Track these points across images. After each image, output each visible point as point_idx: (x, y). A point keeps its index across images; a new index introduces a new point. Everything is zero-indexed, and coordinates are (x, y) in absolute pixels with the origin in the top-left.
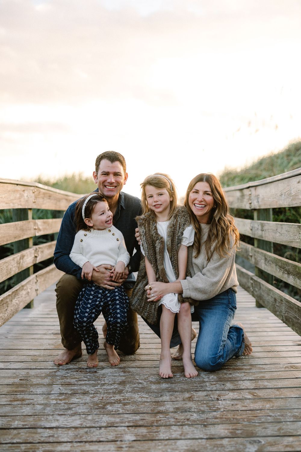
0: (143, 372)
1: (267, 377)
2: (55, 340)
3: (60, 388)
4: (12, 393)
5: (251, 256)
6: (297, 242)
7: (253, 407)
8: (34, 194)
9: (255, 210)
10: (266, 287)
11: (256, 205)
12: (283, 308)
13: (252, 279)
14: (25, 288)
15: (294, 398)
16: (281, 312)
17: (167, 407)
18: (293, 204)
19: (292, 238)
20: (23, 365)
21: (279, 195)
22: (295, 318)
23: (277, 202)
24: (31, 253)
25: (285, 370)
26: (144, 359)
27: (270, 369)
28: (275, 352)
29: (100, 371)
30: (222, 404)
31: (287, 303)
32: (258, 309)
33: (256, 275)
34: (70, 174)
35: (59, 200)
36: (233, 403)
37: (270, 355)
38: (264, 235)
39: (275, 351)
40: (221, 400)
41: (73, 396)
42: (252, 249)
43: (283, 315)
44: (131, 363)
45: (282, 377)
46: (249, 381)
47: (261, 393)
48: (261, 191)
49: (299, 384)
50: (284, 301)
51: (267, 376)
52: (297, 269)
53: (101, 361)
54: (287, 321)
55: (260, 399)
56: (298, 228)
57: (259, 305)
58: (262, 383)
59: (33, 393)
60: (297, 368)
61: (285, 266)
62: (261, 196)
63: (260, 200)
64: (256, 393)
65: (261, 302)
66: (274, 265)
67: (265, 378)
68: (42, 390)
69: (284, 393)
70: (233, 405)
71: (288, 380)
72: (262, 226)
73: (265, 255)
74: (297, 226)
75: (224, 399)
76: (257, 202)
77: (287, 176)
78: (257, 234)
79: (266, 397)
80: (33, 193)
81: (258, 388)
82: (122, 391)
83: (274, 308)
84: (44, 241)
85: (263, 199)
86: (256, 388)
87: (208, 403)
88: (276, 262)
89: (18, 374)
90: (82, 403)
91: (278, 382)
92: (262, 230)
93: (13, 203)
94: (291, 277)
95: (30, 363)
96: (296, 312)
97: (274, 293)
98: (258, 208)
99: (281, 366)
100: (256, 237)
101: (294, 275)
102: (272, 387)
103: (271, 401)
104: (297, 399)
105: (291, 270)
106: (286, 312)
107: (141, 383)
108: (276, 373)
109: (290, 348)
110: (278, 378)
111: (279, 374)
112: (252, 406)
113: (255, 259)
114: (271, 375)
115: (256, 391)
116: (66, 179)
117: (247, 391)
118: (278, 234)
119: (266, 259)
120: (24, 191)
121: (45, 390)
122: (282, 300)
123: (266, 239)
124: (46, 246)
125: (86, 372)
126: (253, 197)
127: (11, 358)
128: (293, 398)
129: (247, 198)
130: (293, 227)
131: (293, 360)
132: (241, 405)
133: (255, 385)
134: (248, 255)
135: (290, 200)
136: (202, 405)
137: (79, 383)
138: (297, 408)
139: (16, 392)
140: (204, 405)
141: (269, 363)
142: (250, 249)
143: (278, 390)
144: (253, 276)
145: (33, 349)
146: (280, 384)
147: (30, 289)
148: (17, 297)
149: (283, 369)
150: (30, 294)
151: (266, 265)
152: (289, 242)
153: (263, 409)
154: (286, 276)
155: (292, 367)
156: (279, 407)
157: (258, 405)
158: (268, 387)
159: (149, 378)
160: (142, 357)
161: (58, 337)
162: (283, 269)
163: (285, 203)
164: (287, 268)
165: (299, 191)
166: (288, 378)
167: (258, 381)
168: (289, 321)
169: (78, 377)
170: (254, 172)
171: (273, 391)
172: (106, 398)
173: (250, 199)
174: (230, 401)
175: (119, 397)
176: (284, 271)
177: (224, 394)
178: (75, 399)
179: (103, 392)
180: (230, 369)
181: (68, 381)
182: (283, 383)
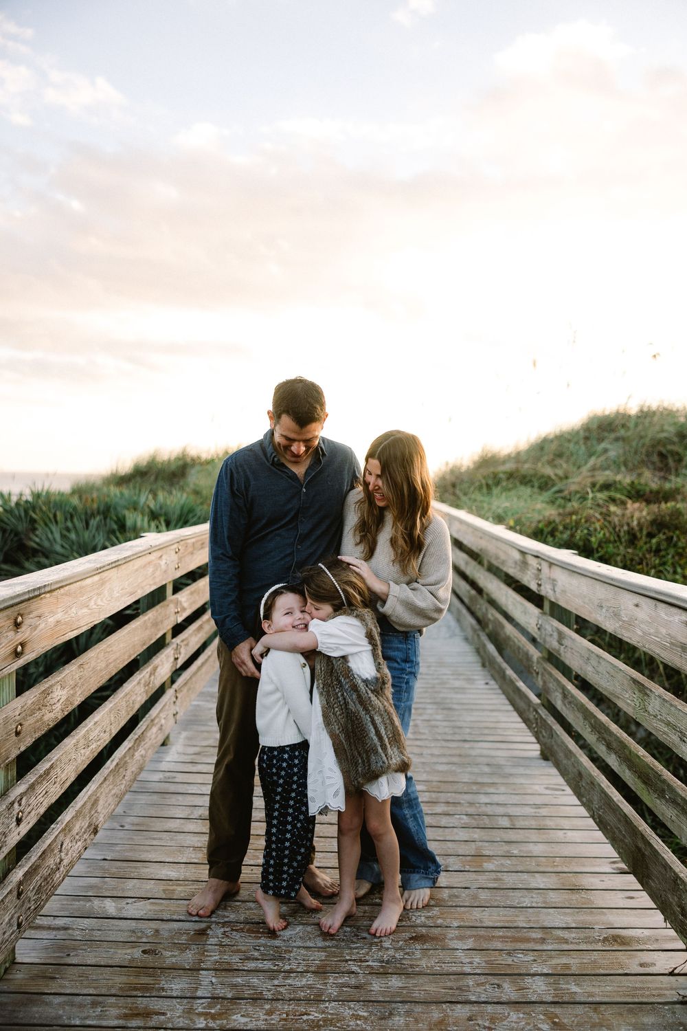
1: (573, 969)
3: (213, 981)
4: (128, 993)
5: (537, 672)
6: (628, 704)
8: (177, 555)
9: (546, 598)
11: (549, 593)
12: (596, 799)
13: (536, 710)
14: (156, 722)
16: (590, 801)
18: (623, 635)
19: (617, 691)
20: (149, 907)
21: (596, 602)
22: (619, 830)
23: (590, 612)
24: (168, 657)
25: (604, 948)
27: (576, 943)
28: (583, 892)
31: (602, 794)
32: (542, 761)
33: (545, 707)
37: (575, 898)
38: (562, 653)
39: (582, 889)
41: (235, 1007)
42: (539, 661)
43: (595, 809)
45: (602, 972)
46: (543, 977)
47: (566, 1017)
48: (561, 577)
49: (631, 993)
50: (596, 785)
51: (574, 964)
52: (626, 751)
56: (633, 682)
57: (545, 756)
58: (567, 986)
59: (164, 993)
60: (623, 944)
61: (603, 731)
62: (560, 584)
63: (557, 590)
65: (549, 754)
66: (579, 715)
67: (570, 969)
68: (181, 986)
71: (612, 981)
72: (561, 635)
73: (564, 688)
74: (629, 677)
76: (551, 589)
78: (550, 643)
80: (176, 552)
81: (560, 1001)
82: (321, 996)
83: (578, 786)
85: (564, 591)
86: (557, 999)
88: (585, 711)
89: (139, 934)
91: (593, 983)
92: (560, 643)
93: (142, 588)
94: (614, 756)
95: (162, 904)
96: (620, 821)
97: (579, 763)
98: (553, 600)
100: (547, 646)
101: (619, 757)
102: (585, 999)
105: (615, 745)
106: (600, 808)
107: (353, 972)
111: (595, 962)
113: (544, 682)
114: (580, 961)
115: (558, 1010)
117: (542, 1008)
118: (590, 669)
119: (564, 695)
120: (161, 556)
121: (187, 986)
122: (594, 783)
123: (567, 662)
124: (194, 631)
126: (543, 577)
127: (131, 887)
129: (532, 571)
131: (615, 919)
133: (555, 990)
134: (530, 666)
135: (618, 625)
137: (246, 968)
139: (136, 989)
141: (574, 925)
142: (535, 659)
143: (596, 1009)
144: (537, 704)
145: (167, 861)
147: (165, 718)
148: (143, 743)
149: (599, 946)
150: (163, 728)
151: (565, 705)
152: (611, 693)
154: (603, 748)
155: (615, 939)
158: (577, 998)
159: (367, 957)
162: (599, 733)
163: (607, 623)
164: (606, 736)
165: (636, 619)
166: (612, 972)
167: (560, 980)
168: (606, 828)
169: (243, 948)
171: (588, 1011)
172: (293, 1017)
173: (538, 577)
175: (316, 1015)
176: (599, 737)
177: (501, 1016)
178: (239, 1015)
179: (287, 996)
180: (507, 937)
181: (226, 961)
182: (603, 989)
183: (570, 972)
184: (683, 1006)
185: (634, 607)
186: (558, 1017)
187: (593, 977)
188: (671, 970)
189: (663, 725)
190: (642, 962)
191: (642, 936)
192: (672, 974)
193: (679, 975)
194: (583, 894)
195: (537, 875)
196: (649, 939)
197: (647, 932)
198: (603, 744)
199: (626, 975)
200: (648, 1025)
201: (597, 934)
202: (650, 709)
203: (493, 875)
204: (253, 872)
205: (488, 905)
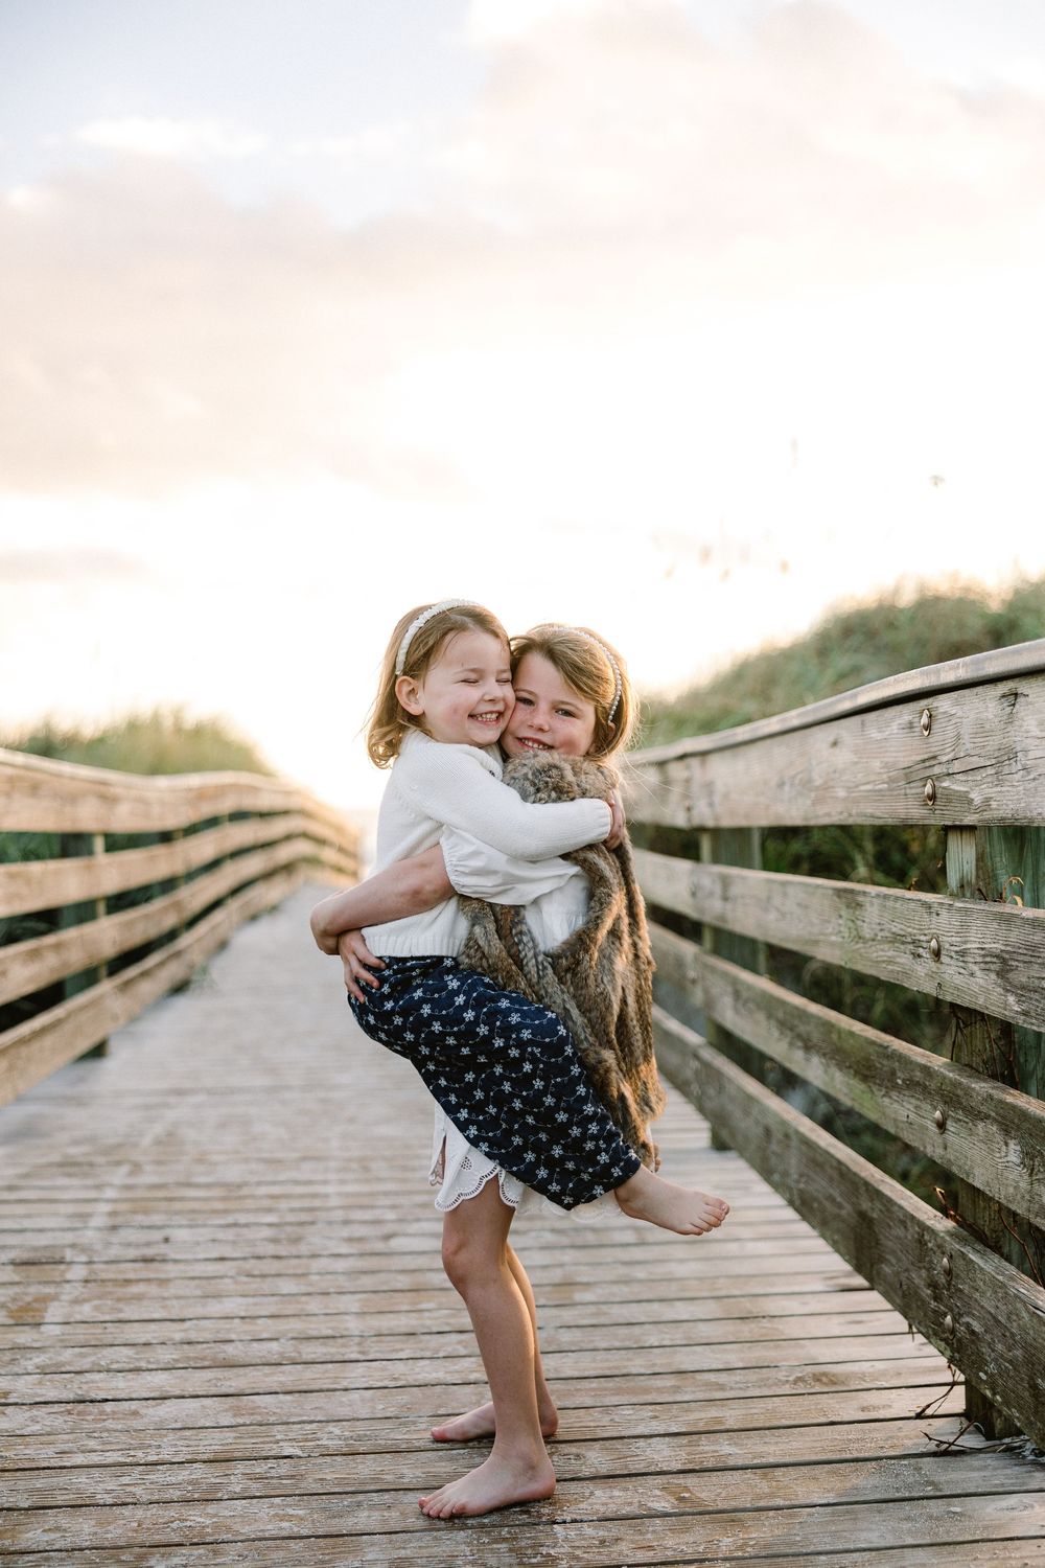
0: (301, 1412)
1: (731, 1424)
2: (16, 1289)
5: (694, 981)
6: (833, 944)
7: (675, 1550)
9: (702, 829)
10: (740, 1089)
11: (704, 815)
12: (794, 1163)
13: (696, 1057)
15: (820, 1505)
16: (785, 1174)
17: (369, 1557)
18: (817, 817)
19: (815, 930)
21: (774, 783)
22: (832, 1199)
23: (767, 807)
25: (794, 1392)
26: (313, 1356)
27: (741, 1389)
28: (765, 1320)
29: (151, 1411)
30: (566, 1539)
31: (803, 1148)
32: (715, 1155)
33: (711, 1044)
34: (145, 710)
35: (72, 798)
36: (606, 1534)
37: (747, 1330)
38: (730, 915)
39: (764, 1317)
40: (565, 1522)
41: (33, 1519)
42: (696, 959)
43: (793, 1184)
44: (266, 1375)
45: (784, 1422)
46: (667, 1439)
47: (706, 1491)
48: (721, 770)
49: (838, 1448)
50: (794, 1137)
51: (732, 1416)
52: (834, 1037)
53: (161, 1369)
54: (804, 1206)
55: (701, 1513)
56: (835, 898)
57: (720, 1145)
58: (712, 1448)
60: (834, 1383)
61: (796, 1022)
62: (720, 787)
63: (717, 799)
64: (687, 1489)
65: (725, 1134)
66: (761, 1016)
67: (723, 1423)
69: (787, 1487)
70: (602, 1542)
71: (802, 1434)
72: (726, 882)
73: (735, 982)
74: (830, 892)
75: (575, 1516)
76: (707, 805)
77: (796, 722)
78: (710, 910)
79: (721, 1506)
81: (697, 1468)
83: (765, 1159)
84: (42, 926)
85: (726, 796)
86: (690, 1466)
87: (515, 1539)
88: (769, 1005)
90: (61, 1551)
91: (767, 1440)
92: (725, 899)
94: (816, 1060)
96: (831, 1180)
97: (765, 1110)
98: (710, 823)
99: (781, 1375)
100: (707, 918)
101: (824, 1055)
102: (747, 1462)
103: (740, 1520)
104: (829, 1509)
105: (816, 1037)
106: (801, 1175)
108: (761, 1403)
109: (814, 1305)
110: (767, 1425)
111: (774, 1410)
112: (670, 1543)
113: (706, 991)
114: (744, 1412)
115: (690, 1481)
116: (133, 727)
117: (660, 1480)
118: (772, 916)
119: (737, 995)
122: (789, 1135)
123: (739, 929)
124: (20, 954)
125: (102, 1413)
126: (695, 787)
128: (814, 1506)
129: (676, 790)
130: (820, 891)
131: (822, 1352)
132: (632, 1542)
133: (688, 1454)
134: (684, 977)
135: (809, 802)
136: (495, 1546)
138: (828, 1548)
140: (499, 1546)
141: (741, 1365)
142: (690, 956)
143: (765, 1475)
144: (700, 1046)
146: (772, 1449)
149: (787, 1389)
151: (738, 1012)
152: (807, 942)
153: (709, 1556)
154: (799, 1054)
155: (817, 1378)
156: (765, 1546)
157: (692, 1540)
158: (731, 1462)
159: (319, 1435)
160: (309, 1350)
161: (28, 1277)
162: (791, 1029)
163: (793, 812)
164: (802, 1029)
165: (835, 772)
166: (804, 1422)
167: (700, 1439)
168: (811, 1209)
170: (715, 703)
171: (749, 1479)
172: (150, 1526)
173: (686, 796)
174: (595, 1528)
175: (199, 1520)
176: (793, 1038)
177: (575, 1496)
178: (39, 1531)
179: (145, 1498)
180: (606, 1389)
181: (27, 1457)
182: (782, 1446)
183: (723, 1428)
184: (936, 1459)
185: (831, 750)
186: (689, 1491)
187: (767, 1432)
188: (919, 1410)
189: (886, 947)
190: (865, 1404)
191: (871, 1370)
192: (920, 1416)
193: (933, 1417)
194: (765, 1323)
195: (678, 1304)
196: (883, 1374)
197: (880, 1366)
198: (799, 1048)
199: (833, 1423)
200: (866, 1489)
201: (784, 1373)
202: (867, 933)
203: (592, 1309)
204: (108, 1331)
205: (573, 1349)
